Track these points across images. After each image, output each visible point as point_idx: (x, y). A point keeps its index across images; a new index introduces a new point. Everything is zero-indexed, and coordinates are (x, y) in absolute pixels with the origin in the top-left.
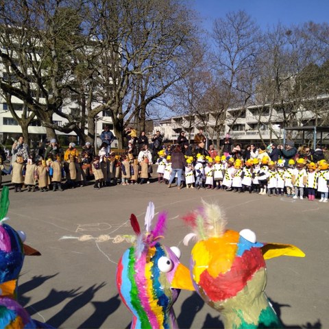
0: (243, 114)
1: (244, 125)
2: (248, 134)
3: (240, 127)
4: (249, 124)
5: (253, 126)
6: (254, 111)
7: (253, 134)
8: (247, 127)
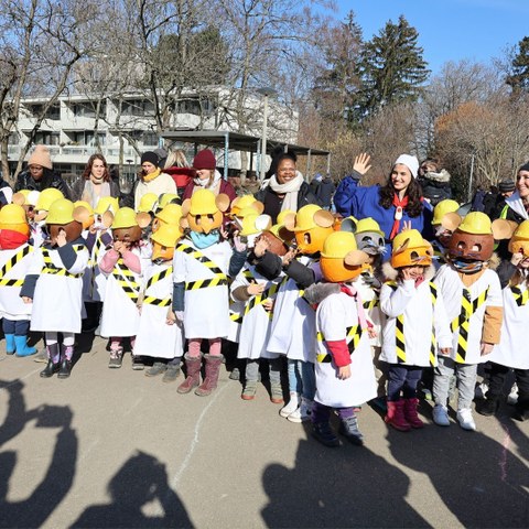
0: (54, 112)
1: (58, 135)
2: (66, 151)
3: (48, 137)
4: (68, 133)
5: (75, 136)
6: (76, 108)
7: (76, 151)
8: (64, 138)
